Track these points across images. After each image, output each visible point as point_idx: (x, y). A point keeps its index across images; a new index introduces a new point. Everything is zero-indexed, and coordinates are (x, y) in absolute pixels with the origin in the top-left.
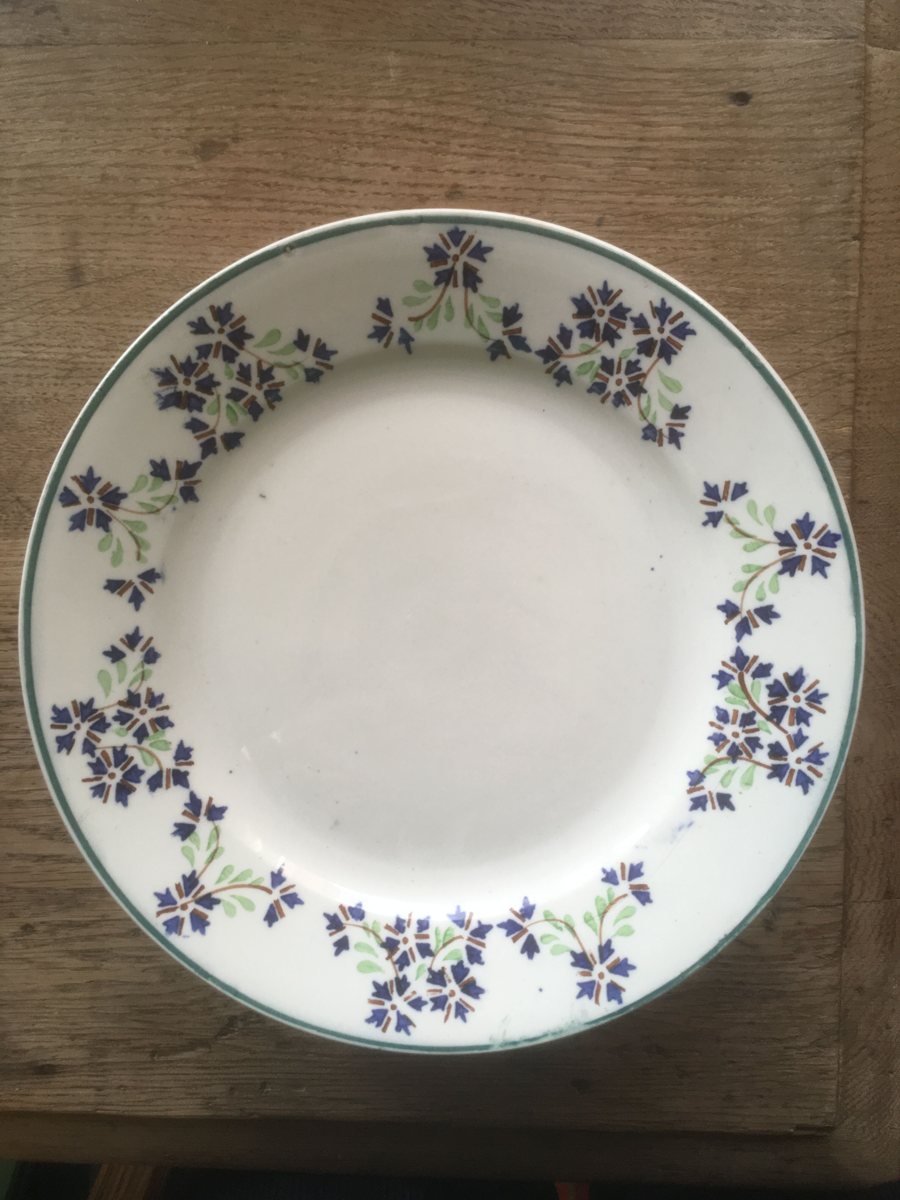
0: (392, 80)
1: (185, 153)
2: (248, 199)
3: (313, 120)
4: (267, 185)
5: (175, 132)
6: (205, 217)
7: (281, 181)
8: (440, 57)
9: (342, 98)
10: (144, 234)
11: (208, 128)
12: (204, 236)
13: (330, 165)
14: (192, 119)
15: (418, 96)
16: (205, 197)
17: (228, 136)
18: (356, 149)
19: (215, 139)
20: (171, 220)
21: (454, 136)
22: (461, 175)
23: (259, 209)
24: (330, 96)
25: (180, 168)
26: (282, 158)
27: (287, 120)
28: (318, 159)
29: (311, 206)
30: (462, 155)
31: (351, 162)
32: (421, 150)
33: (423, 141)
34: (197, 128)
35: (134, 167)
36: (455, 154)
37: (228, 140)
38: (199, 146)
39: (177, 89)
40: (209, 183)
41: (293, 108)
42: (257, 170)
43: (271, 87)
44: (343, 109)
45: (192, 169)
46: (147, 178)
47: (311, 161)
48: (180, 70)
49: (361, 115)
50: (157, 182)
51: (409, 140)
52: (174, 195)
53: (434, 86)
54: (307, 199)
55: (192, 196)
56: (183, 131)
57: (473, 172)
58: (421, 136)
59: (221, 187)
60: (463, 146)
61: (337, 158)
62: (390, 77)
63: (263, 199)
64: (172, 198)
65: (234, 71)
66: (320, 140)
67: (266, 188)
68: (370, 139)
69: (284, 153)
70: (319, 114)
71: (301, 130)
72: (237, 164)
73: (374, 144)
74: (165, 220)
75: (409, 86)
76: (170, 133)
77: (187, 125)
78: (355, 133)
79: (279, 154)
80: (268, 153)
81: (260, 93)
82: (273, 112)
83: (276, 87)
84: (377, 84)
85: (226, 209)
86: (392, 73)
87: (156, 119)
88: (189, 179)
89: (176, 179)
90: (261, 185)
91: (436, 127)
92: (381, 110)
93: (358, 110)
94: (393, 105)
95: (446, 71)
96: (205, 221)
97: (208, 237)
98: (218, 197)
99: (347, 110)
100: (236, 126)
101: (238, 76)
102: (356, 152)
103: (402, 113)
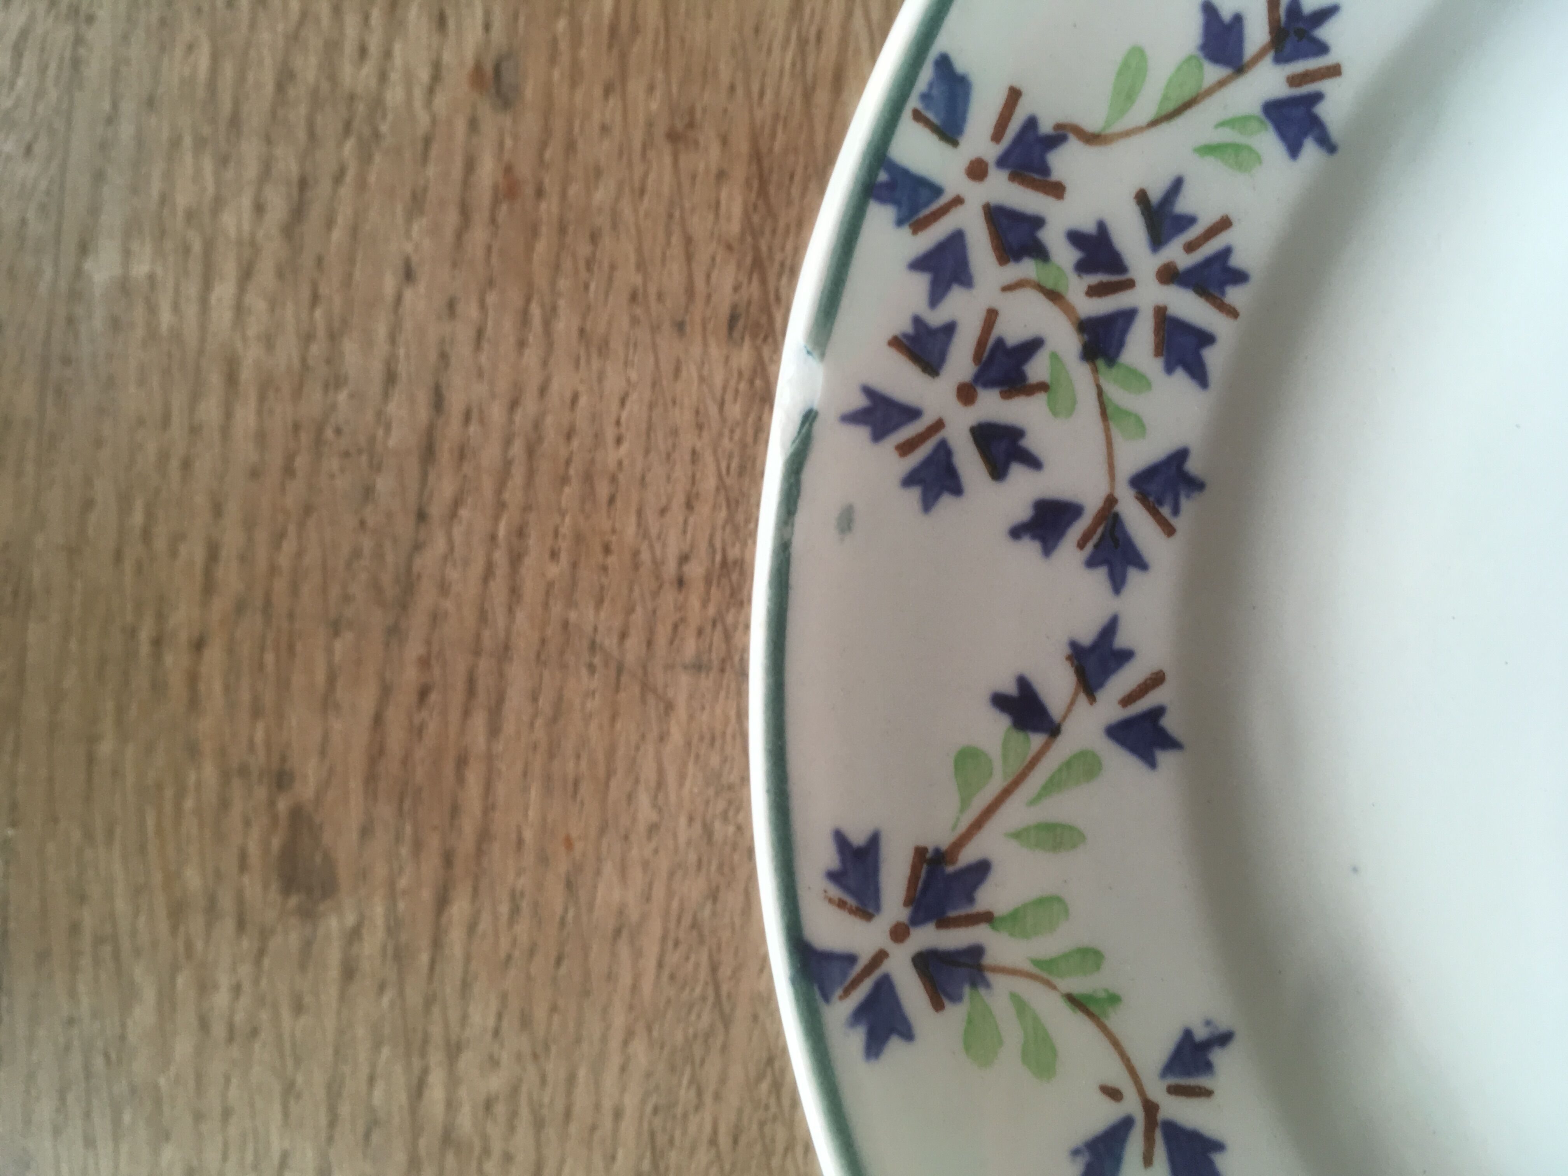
0: (159, 271)
1: (307, 945)
2: (462, 762)
3: (249, 524)
4: (423, 693)
5: (245, 971)
6: (504, 909)
7: (414, 649)
8: (110, 120)
9: (195, 430)
10: (539, 1124)
11: (243, 865)
12: (563, 922)
13: (384, 484)
14: (211, 909)
15: (211, 190)
16: (442, 901)
17: (272, 803)
18: (342, 397)
19: (276, 843)
20: (505, 1024)
21: (333, 78)
22: (447, 57)
23: (494, 731)
24: (186, 465)
25: (349, 972)
26: (348, 636)
27: (240, 607)
28: (362, 523)
29: (500, 557)
30: (388, 54)
31: (379, 414)
32: (362, 185)
33: (338, 178)
34: (240, 900)
35: (333, 1121)
36: (383, 77)
37: (283, 805)
38: (294, 901)
39: (126, 944)
40: (403, 882)
41: (209, 588)
42: (378, 720)
43: (145, 649)
44: (226, 430)
45: (354, 935)
46: (372, 1080)
47: (367, 544)
48: (75, 929)
49: (246, 374)
50: (386, 1051)
51: (330, 223)
52: (429, 1001)
53: (187, 141)
54: (477, 568)
55: (437, 944)
56: (245, 943)
57: (441, 21)
58: (323, 188)
59: (418, 846)
60: (363, 51)
61: (364, 458)
62: (151, 278)
63: (466, 713)
64: (436, 1010)
65: (91, 760)
66: (308, 510)
67: (434, 697)
68: (316, 349)
69: (336, 628)
70: (233, 509)
71: (273, 570)
72: (355, 784)
73: (334, 337)
74: (502, 1046)
75: (180, 214)
76: (247, 986)
77: (228, 925)
78: (298, 392)
79: (338, 646)
80: (332, 679)
81: (158, 687)
82: (214, 655)
83: (145, 635)
84: (166, 317)
85: (484, 836)
86: (141, 269)
87: (204, 1024)
88: (384, 948)
89: (382, 988)
90: (424, 714)
91: (301, 134)
92: (240, 309)
93: (231, 379)
94: (229, 268)
95: (151, 103)
96: (515, 910)
97: (566, 910)
98: (448, 859)
99: (228, 415)
100: (244, 771)
101: (106, 748)
102: (352, 396)
103: (253, 243)
